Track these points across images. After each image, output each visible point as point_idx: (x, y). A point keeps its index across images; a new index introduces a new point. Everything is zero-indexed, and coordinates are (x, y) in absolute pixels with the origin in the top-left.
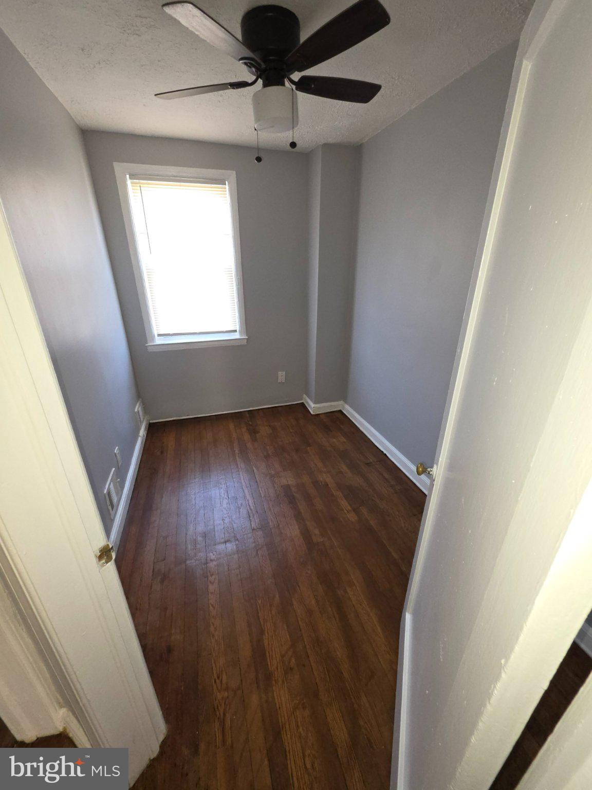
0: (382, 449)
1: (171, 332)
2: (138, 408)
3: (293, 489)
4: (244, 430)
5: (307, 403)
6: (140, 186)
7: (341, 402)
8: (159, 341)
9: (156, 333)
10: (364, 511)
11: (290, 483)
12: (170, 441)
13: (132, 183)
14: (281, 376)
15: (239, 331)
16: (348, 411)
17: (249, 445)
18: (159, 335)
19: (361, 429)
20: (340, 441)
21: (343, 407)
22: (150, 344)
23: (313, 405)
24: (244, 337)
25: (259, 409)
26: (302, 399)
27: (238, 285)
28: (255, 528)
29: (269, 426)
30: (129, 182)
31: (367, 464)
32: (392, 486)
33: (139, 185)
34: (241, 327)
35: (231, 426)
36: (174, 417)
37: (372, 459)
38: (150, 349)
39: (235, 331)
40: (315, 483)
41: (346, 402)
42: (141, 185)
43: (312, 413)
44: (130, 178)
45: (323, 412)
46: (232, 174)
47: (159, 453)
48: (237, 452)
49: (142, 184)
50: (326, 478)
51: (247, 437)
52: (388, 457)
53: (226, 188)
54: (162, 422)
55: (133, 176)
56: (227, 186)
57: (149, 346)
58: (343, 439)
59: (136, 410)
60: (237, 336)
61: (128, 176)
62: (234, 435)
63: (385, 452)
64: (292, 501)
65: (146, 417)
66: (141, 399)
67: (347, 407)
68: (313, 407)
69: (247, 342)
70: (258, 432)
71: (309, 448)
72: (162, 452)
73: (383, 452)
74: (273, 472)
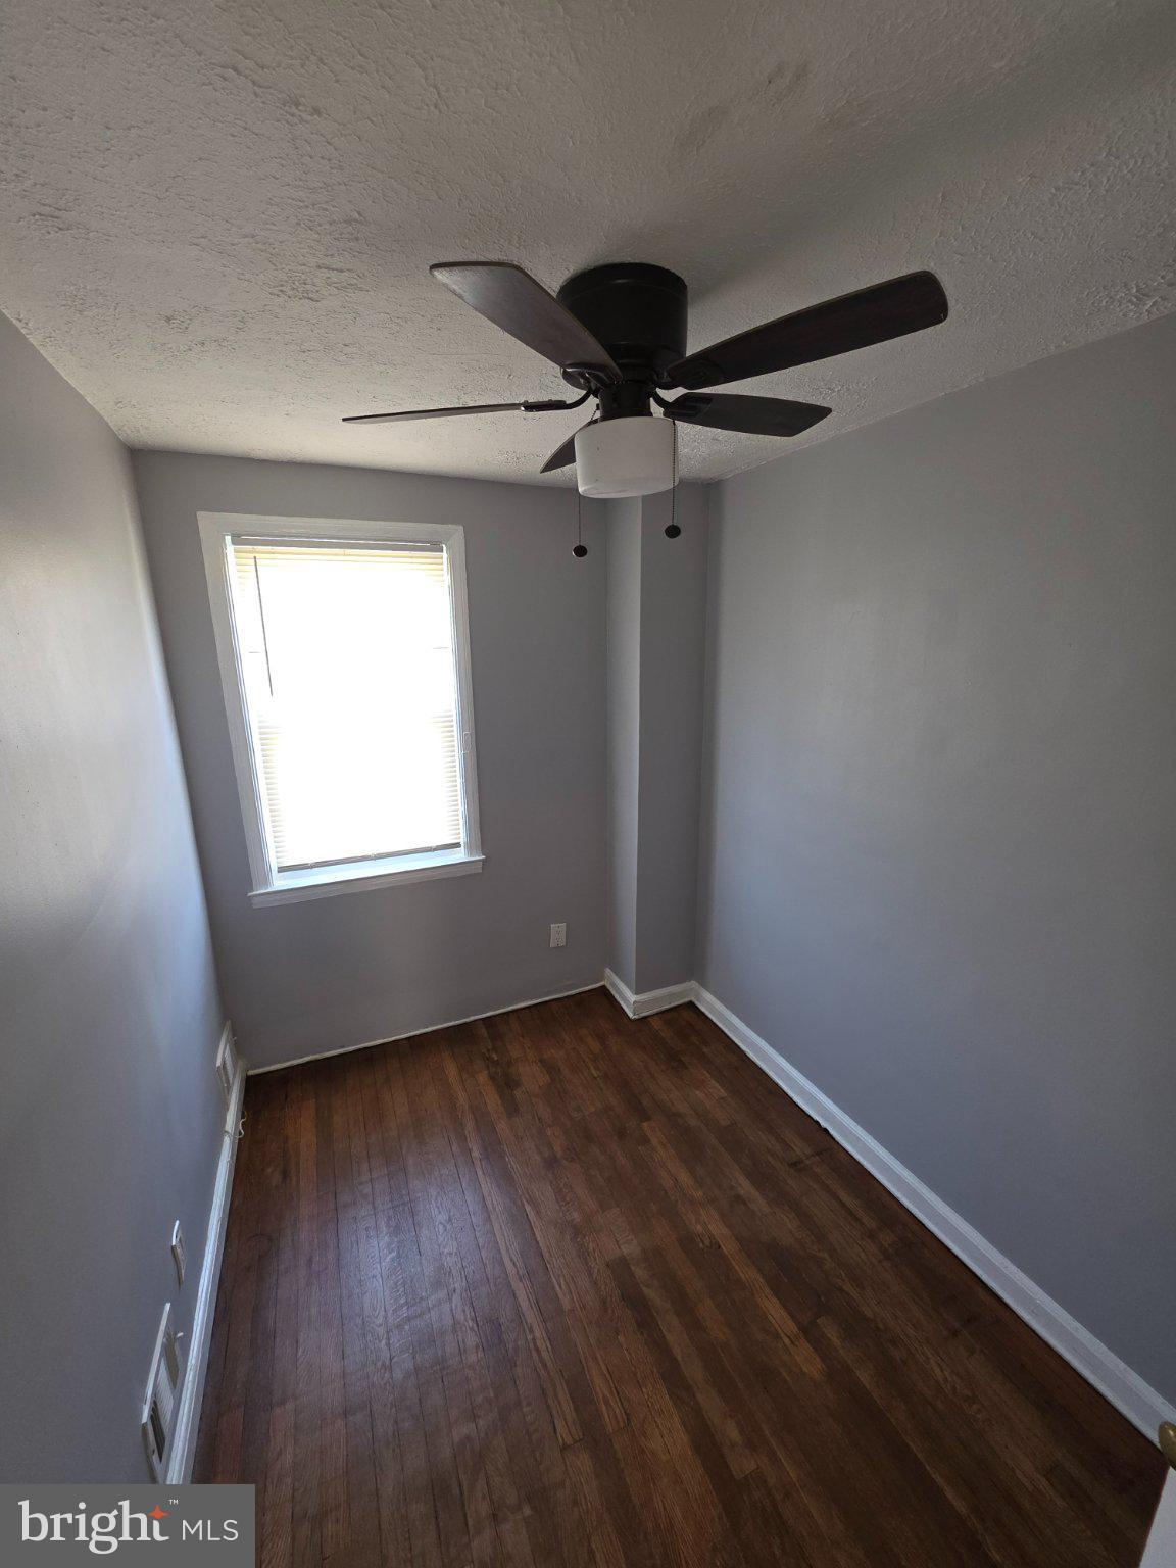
0: (816, 1117)
1: (310, 860)
2: (223, 1054)
3: (640, 1272)
4: (483, 1077)
5: (613, 984)
6: (255, 558)
7: (694, 984)
8: (280, 883)
9: (274, 860)
10: (831, 1332)
11: (625, 1249)
12: (302, 1129)
13: (236, 552)
14: (558, 932)
15: (466, 844)
16: (708, 1004)
17: (503, 1126)
18: (281, 869)
19: (751, 1055)
20: (711, 1095)
21: (698, 996)
22: (258, 892)
23: (632, 998)
24: (477, 858)
25: (508, 1013)
26: (602, 979)
27: (465, 745)
28: (569, 1441)
29: (541, 1061)
30: (230, 549)
31: (793, 1164)
32: (871, 1235)
33: (252, 556)
34: (469, 835)
35: (451, 1069)
36: (307, 1055)
37: (800, 1149)
38: (257, 904)
39: (457, 845)
40: (688, 1242)
41: (704, 985)
42: (258, 556)
43: (631, 1015)
44: (234, 543)
45: (655, 1011)
46: (458, 532)
47: (276, 1179)
48: (476, 1153)
49: (258, 553)
50: (711, 1225)
51: (492, 1101)
52: (834, 1139)
53: (442, 558)
54: (277, 1070)
55: (237, 540)
56: (445, 555)
57: (257, 896)
58: (717, 1090)
59: (219, 1063)
60: (460, 856)
61: (228, 539)
62: (462, 1099)
63: (824, 1124)
64: (645, 1320)
65: (240, 1062)
66: (228, 1023)
67: (708, 996)
68: (630, 1000)
69: (483, 868)
70: (518, 1084)
71: (645, 1124)
72: (285, 1174)
73: (817, 1123)
74: (576, 1216)
